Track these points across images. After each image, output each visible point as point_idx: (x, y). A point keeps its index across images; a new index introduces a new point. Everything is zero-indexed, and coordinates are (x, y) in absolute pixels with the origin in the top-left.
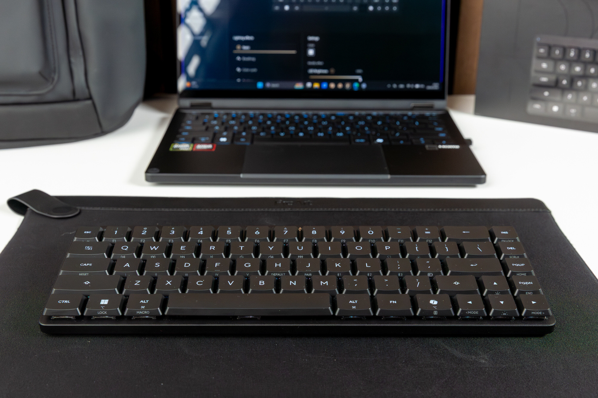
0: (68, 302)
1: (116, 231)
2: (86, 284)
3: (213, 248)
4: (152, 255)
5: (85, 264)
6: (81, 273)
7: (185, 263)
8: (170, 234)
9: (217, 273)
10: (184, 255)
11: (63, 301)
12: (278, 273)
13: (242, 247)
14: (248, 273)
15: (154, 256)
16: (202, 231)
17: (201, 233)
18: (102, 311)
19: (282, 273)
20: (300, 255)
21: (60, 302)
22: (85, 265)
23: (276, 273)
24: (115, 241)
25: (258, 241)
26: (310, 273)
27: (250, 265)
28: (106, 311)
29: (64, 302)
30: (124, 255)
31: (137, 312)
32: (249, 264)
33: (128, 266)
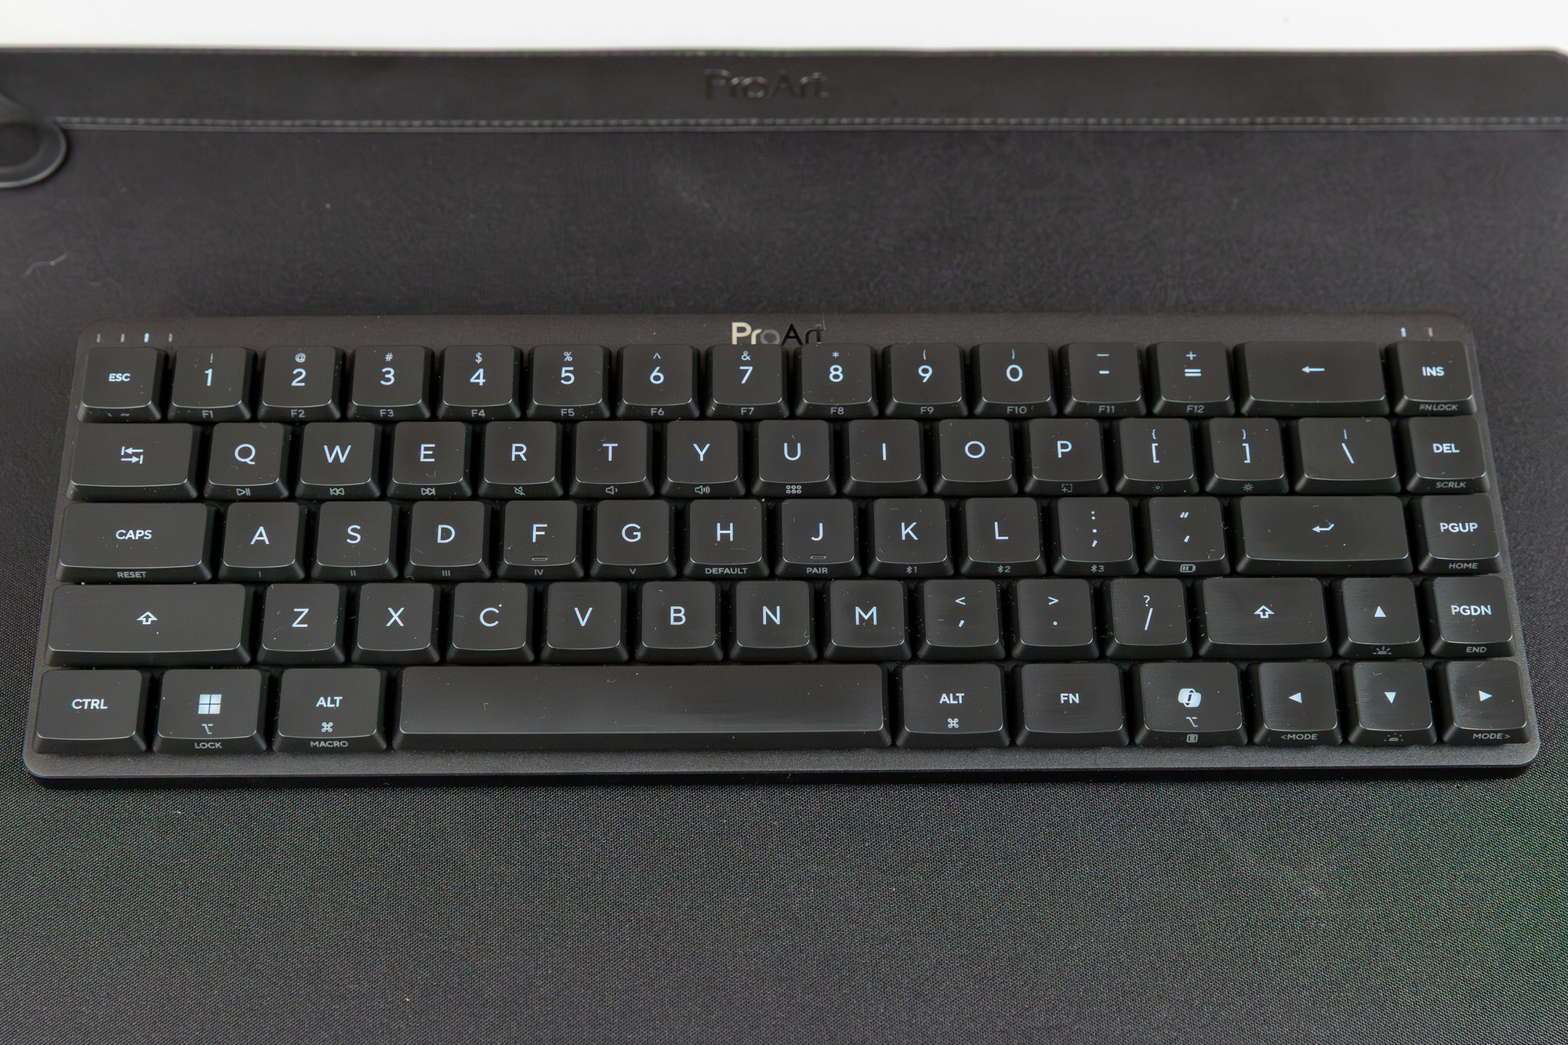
0: (102, 707)
1: (210, 372)
2: (144, 623)
3: (521, 454)
4: (333, 488)
5: (131, 532)
6: (123, 571)
7: (440, 527)
8: (382, 382)
9: (540, 568)
10: (431, 487)
11: (87, 701)
12: (725, 567)
13: (610, 446)
14: (633, 568)
15: (338, 488)
16: (481, 371)
17: (478, 377)
18: (208, 742)
19: (737, 566)
20: (791, 485)
21: (77, 704)
22: (131, 534)
23: (719, 567)
24: (210, 414)
25: (660, 411)
26: (822, 566)
27: (639, 534)
28: (218, 741)
29: (90, 703)
30: (247, 487)
31: (312, 743)
32: (637, 530)
33: (265, 538)
